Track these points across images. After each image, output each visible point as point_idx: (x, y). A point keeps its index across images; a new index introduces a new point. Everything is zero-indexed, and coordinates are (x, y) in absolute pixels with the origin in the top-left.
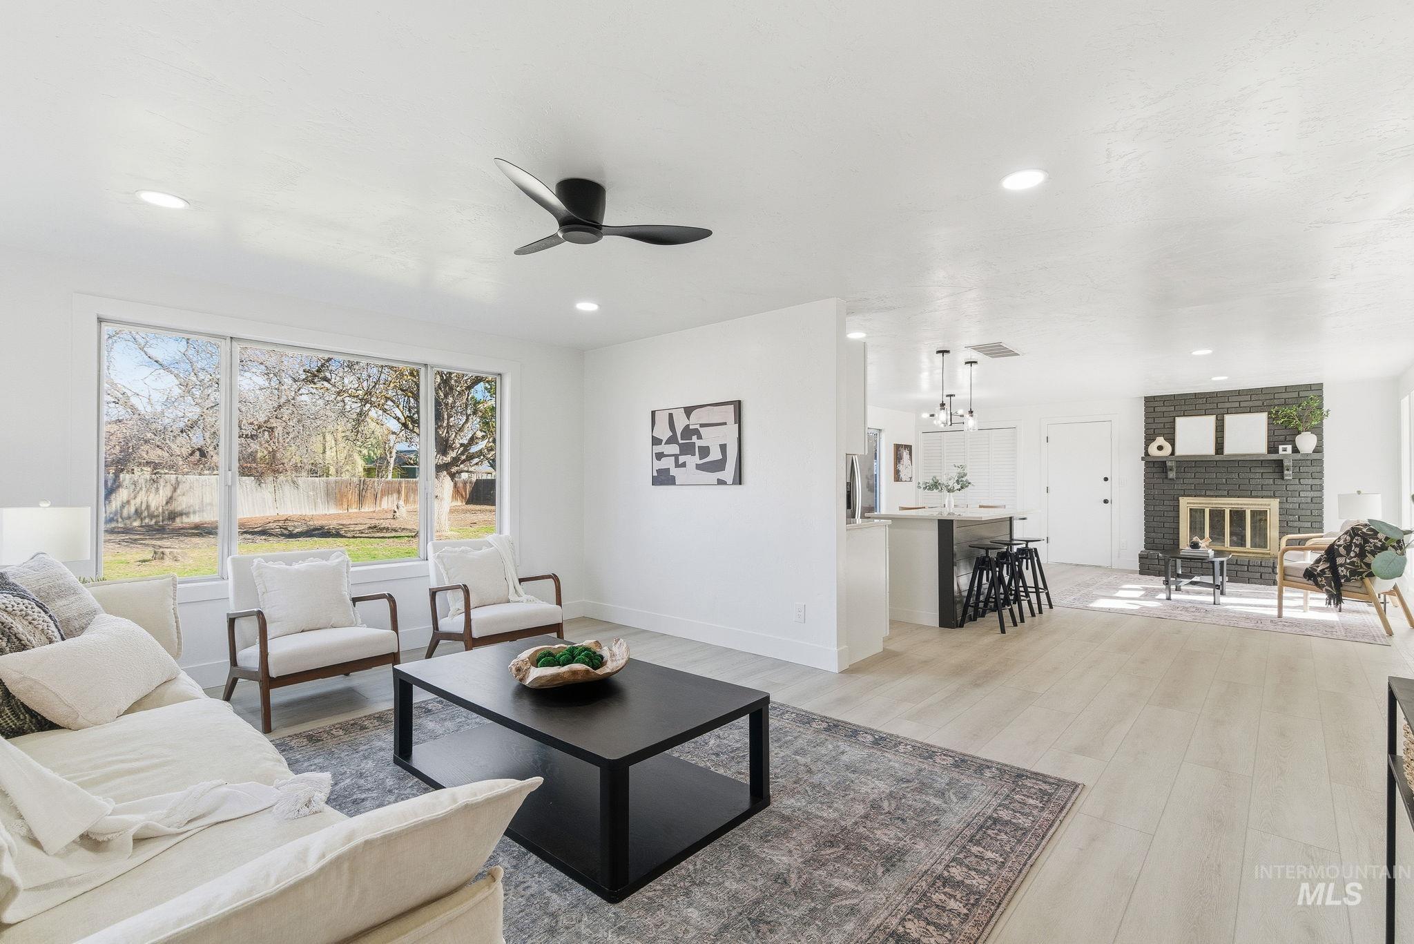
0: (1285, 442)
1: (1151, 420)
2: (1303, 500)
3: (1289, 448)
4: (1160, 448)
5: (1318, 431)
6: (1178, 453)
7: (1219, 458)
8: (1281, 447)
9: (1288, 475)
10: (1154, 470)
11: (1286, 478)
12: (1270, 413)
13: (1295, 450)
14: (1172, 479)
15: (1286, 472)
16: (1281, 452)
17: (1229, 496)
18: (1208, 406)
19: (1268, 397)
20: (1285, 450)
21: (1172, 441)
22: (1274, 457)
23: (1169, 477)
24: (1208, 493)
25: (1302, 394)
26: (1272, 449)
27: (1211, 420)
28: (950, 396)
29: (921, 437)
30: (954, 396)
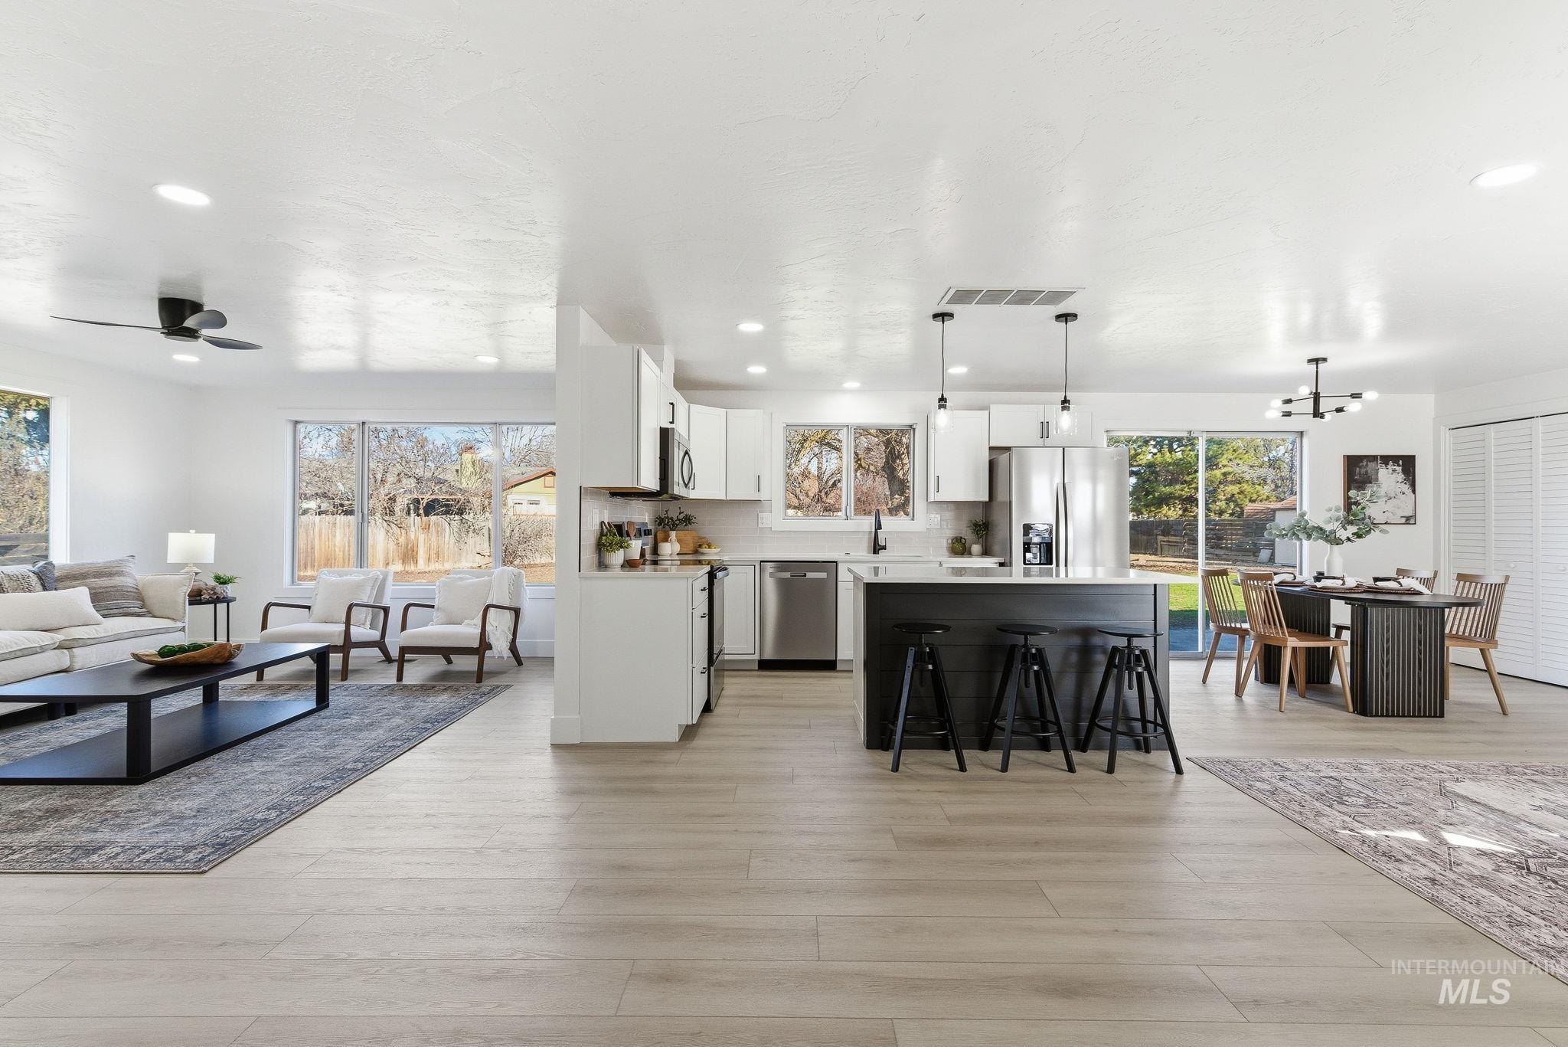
28: (1316, 361)
29: (1447, 437)
30: (1325, 360)
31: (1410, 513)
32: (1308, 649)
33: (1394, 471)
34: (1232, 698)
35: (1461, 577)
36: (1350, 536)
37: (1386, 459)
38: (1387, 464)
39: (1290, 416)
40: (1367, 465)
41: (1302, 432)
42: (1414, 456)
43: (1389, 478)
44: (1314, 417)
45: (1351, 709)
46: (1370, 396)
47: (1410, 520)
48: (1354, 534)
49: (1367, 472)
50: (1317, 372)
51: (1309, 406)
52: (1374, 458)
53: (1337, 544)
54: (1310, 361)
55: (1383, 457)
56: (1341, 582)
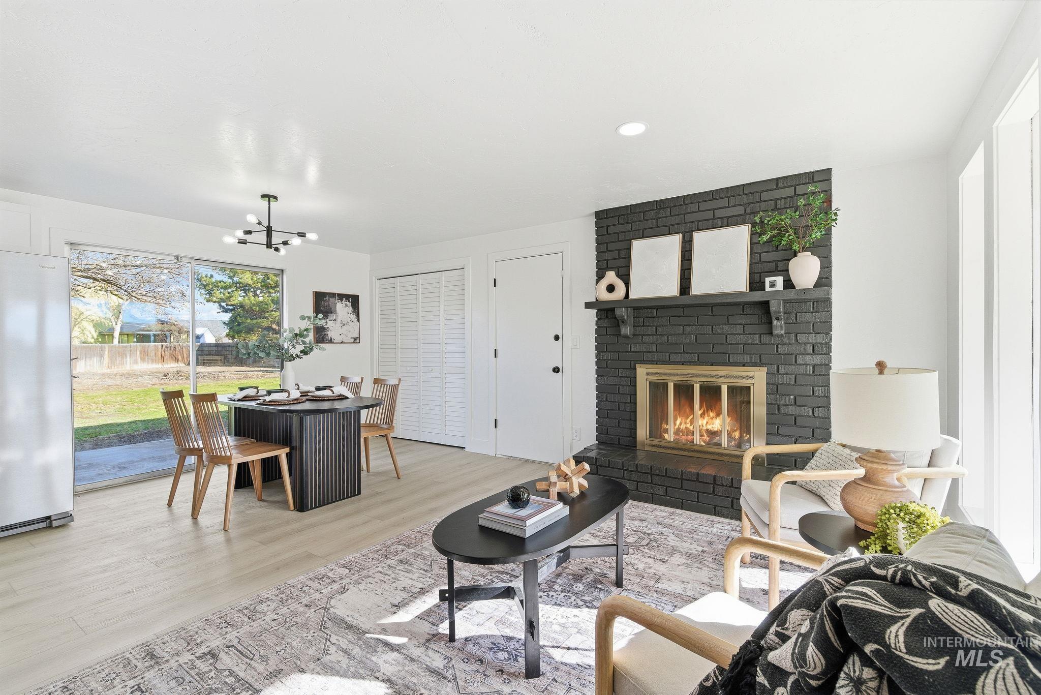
0: (774, 272)
1: (604, 248)
2: (802, 370)
3: (779, 280)
4: (611, 288)
5: (823, 249)
6: (632, 296)
7: (685, 300)
8: (768, 280)
9: (779, 327)
10: (606, 323)
11: (776, 332)
12: (754, 224)
13: (789, 284)
14: (626, 337)
15: (775, 322)
16: (768, 288)
17: (700, 362)
18: (673, 220)
19: (753, 198)
20: (773, 284)
21: (625, 277)
22: (757, 296)
23: (622, 333)
24: (673, 357)
25: (800, 189)
26: (756, 284)
27: (675, 241)
28: (269, 197)
29: (377, 284)
30: (275, 198)
31: (357, 336)
32: (264, 461)
33: (346, 305)
34: (188, 521)
35: (376, 381)
36: (299, 353)
37: (341, 297)
38: (342, 300)
39: (246, 244)
40: (329, 300)
41: (282, 270)
42: (358, 296)
43: (343, 309)
44: (267, 248)
45: (292, 507)
46: (311, 236)
47: (356, 340)
48: (301, 352)
49: (329, 305)
50: (269, 207)
51: (263, 238)
52: (333, 295)
53: (290, 361)
54: (263, 196)
55: (339, 295)
56: (286, 394)
